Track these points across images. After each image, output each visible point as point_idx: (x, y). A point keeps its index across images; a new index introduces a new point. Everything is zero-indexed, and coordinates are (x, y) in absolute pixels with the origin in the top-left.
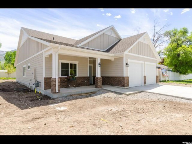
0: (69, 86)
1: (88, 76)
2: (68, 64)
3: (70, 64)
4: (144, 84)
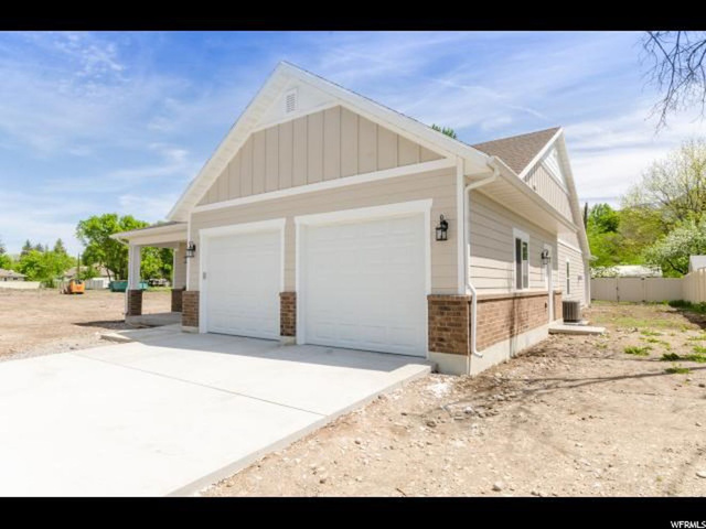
4: (282, 334)
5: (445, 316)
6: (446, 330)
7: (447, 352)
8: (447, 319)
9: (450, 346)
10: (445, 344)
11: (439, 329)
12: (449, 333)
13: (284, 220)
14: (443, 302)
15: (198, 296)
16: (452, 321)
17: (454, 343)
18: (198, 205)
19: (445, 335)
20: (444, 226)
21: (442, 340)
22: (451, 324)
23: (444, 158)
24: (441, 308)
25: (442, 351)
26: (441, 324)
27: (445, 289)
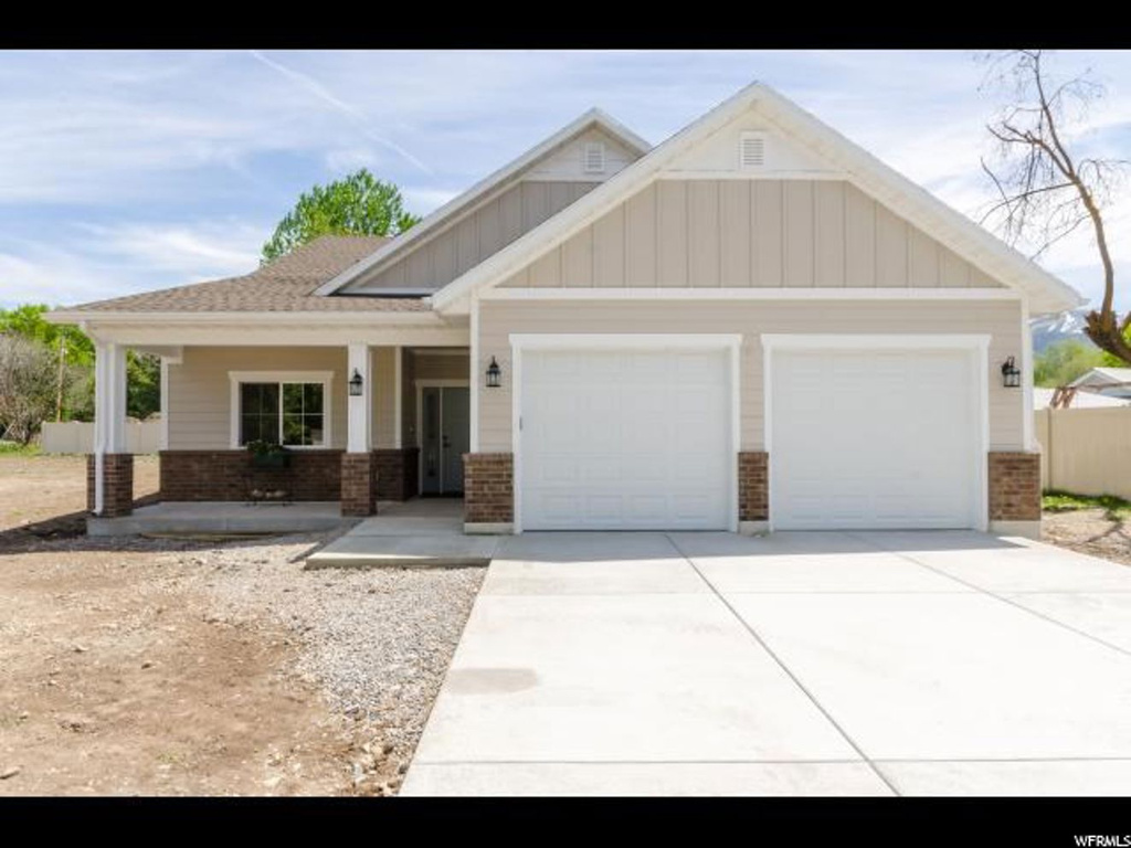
0: (255, 492)
1: (398, 445)
2: (276, 386)
3: (285, 385)
4: (743, 518)
5: (1014, 477)
6: (1016, 493)
7: (1017, 519)
8: (1014, 481)
9: (1019, 512)
10: (1013, 509)
11: (1006, 493)
12: (1019, 497)
13: (739, 337)
14: (1011, 461)
15: (511, 461)
16: (1023, 483)
17: (1025, 507)
18: (503, 285)
19: (1014, 499)
20: (1008, 369)
21: (1010, 505)
22: (1021, 487)
23: (1007, 287)
24: (1008, 468)
25: (1011, 518)
26: (1010, 486)
27: (1008, 444)
